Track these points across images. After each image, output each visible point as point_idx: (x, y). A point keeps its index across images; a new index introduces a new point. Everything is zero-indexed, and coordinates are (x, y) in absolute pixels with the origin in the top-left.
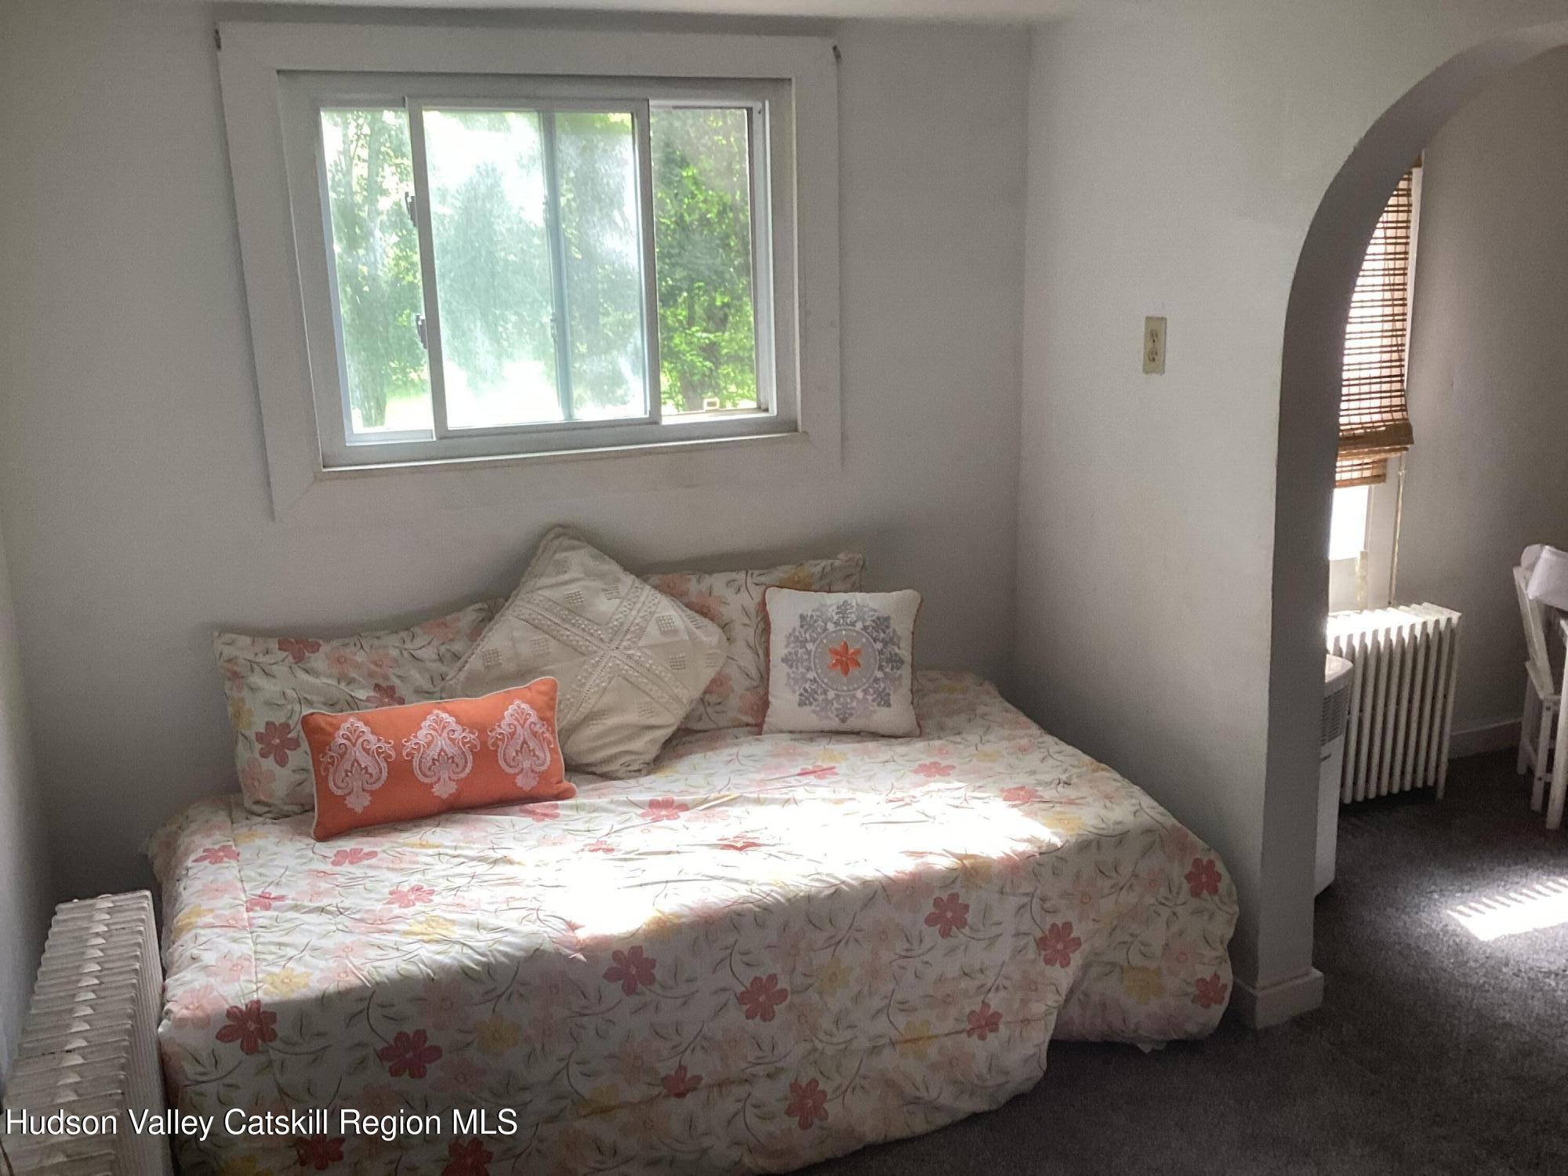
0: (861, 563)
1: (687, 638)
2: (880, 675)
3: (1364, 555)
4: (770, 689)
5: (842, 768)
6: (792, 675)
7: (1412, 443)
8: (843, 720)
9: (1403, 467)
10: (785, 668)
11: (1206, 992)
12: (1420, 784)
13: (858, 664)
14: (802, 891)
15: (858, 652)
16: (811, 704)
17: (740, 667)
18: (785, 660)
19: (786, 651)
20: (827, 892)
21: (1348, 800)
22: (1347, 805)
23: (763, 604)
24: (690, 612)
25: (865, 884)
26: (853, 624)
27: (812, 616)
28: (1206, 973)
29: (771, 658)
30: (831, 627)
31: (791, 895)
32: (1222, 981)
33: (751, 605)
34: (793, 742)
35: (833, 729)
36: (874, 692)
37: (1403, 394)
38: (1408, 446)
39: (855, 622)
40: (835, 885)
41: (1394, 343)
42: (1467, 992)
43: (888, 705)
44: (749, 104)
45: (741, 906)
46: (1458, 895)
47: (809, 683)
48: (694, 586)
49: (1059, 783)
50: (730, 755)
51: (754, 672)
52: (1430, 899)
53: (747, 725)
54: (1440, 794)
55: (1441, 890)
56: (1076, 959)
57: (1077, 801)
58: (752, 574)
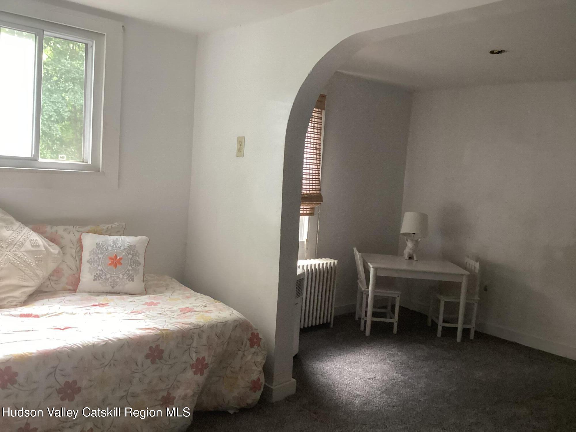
0: (124, 227)
1: (44, 250)
2: (130, 268)
3: (307, 240)
4: (81, 275)
5: (111, 304)
6: (92, 268)
7: (322, 202)
8: (113, 287)
9: (320, 210)
10: (88, 265)
11: (254, 386)
12: (325, 321)
13: (121, 264)
14: (90, 343)
15: (121, 259)
16: (99, 280)
17: (67, 265)
18: (88, 262)
19: (89, 258)
20: (102, 344)
21: (302, 327)
22: (302, 329)
23: (80, 239)
24: (46, 240)
25: (120, 340)
26: (120, 247)
27: (102, 244)
28: (255, 377)
29: (82, 262)
30: (110, 248)
31: (85, 345)
32: (261, 381)
33: (75, 239)
34: (90, 296)
35: (108, 291)
36: (127, 275)
37: (319, 185)
38: (321, 203)
39: (121, 247)
40: (106, 341)
41: (317, 167)
42: (344, 386)
43: (133, 280)
44: (86, 42)
45: (62, 349)
46: (339, 356)
47: (99, 271)
48: (48, 229)
49: (202, 306)
50: (61, 300)
51: (74, 268)
52: (330, 358)
53: (69, 290)
54: (332, 326)
55: (334, 355)
56: (206, 372)
57: (209, 311)
58: (76, 227)
